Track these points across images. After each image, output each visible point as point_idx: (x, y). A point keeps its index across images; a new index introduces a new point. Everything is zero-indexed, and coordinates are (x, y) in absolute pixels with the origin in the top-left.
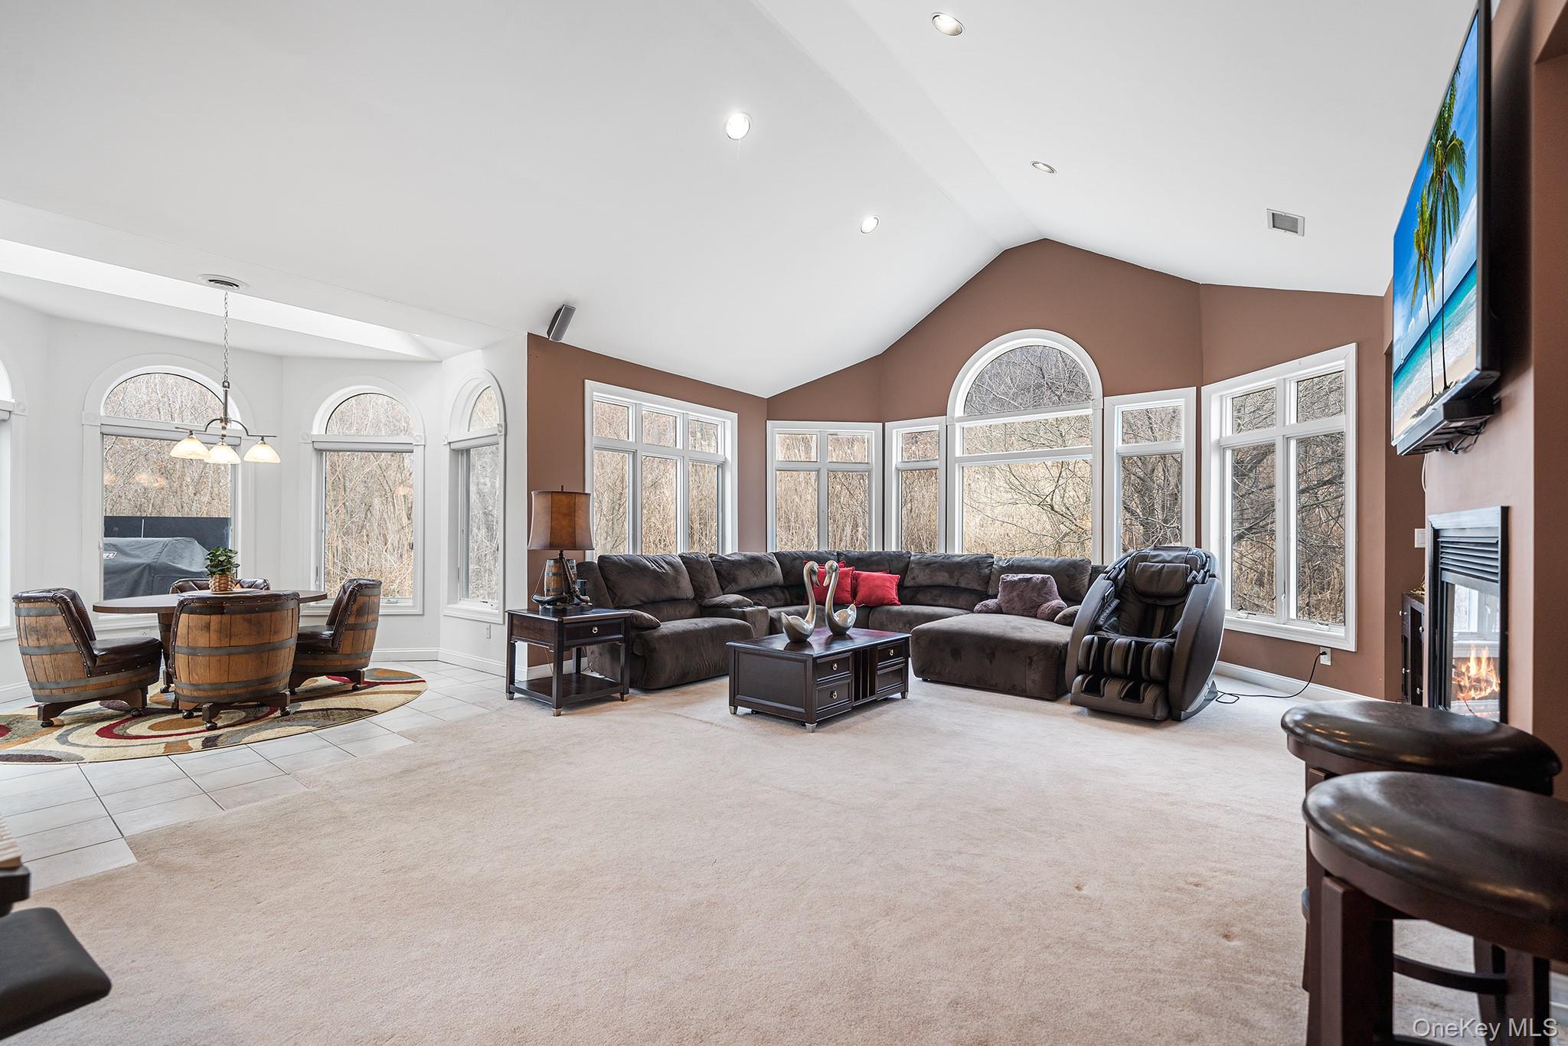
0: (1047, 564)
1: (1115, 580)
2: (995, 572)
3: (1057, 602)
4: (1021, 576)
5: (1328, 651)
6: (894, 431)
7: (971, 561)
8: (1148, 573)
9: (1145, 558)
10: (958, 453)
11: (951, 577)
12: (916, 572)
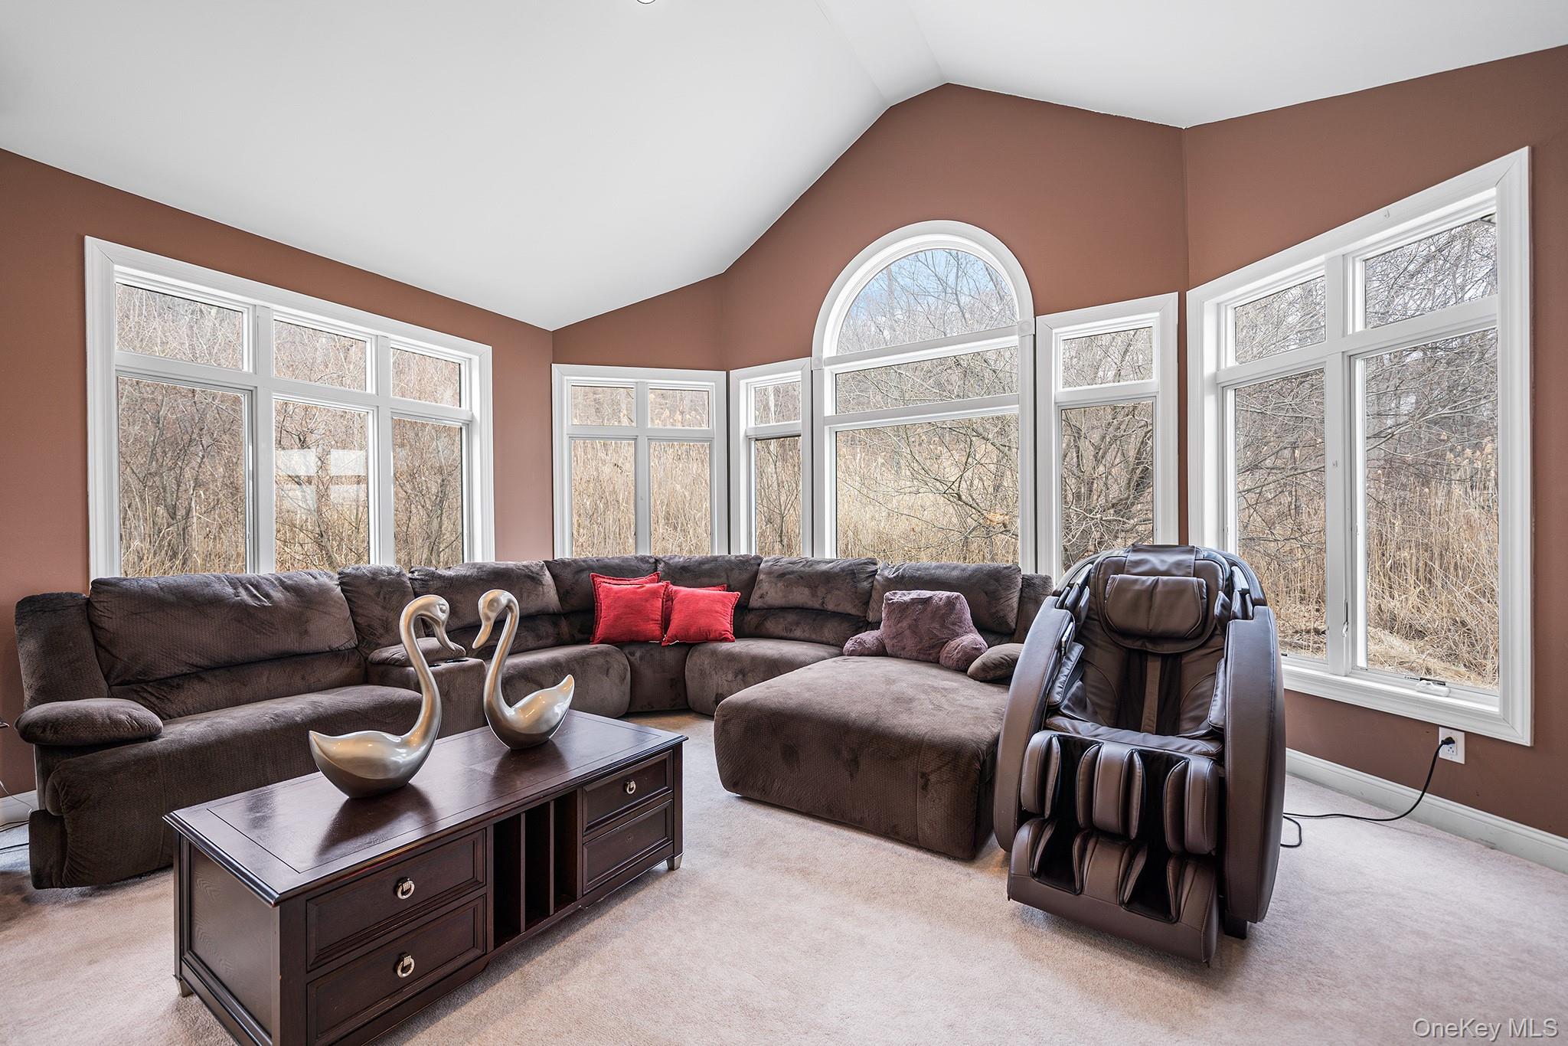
0: (955, 573)
1: (1074, 608)
2: (878, 587)
3: (972, 638)
4: (914, 594)
5: (1460, 738)
6: (743, 383)
7: (843, 570)
8: (1129, 595)
9: (1119, 567)
10: (829, 410)
11: (814, 595)
12: (765, 586)
